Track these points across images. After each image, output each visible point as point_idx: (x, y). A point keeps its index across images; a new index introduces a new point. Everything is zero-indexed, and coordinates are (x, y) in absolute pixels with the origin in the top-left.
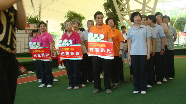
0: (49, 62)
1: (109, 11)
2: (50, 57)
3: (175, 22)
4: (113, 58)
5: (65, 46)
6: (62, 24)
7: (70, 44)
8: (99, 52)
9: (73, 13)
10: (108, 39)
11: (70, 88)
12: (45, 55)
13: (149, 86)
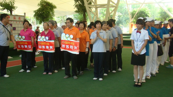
0: (30, 52)
1: (79, 3)
2: (31, 48)
3: (135, 15)
4: (78, 53)
5: (43, 41)
6: (35, 11)
7: (46, 40)
8: (69, 48)
9: (46, 2)
10: (76, 38)
11: (45, 73)
12: (28, 47)
13: (105, 74)
